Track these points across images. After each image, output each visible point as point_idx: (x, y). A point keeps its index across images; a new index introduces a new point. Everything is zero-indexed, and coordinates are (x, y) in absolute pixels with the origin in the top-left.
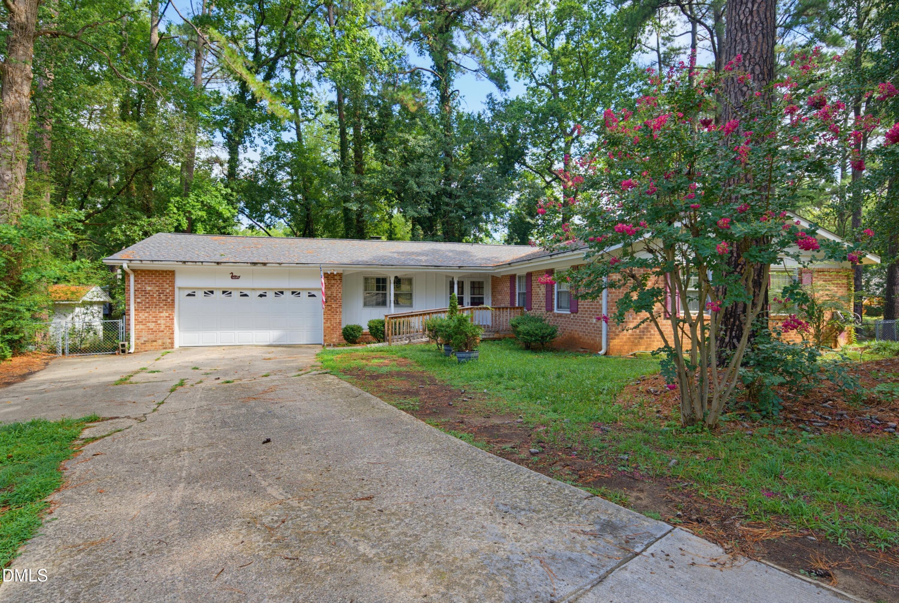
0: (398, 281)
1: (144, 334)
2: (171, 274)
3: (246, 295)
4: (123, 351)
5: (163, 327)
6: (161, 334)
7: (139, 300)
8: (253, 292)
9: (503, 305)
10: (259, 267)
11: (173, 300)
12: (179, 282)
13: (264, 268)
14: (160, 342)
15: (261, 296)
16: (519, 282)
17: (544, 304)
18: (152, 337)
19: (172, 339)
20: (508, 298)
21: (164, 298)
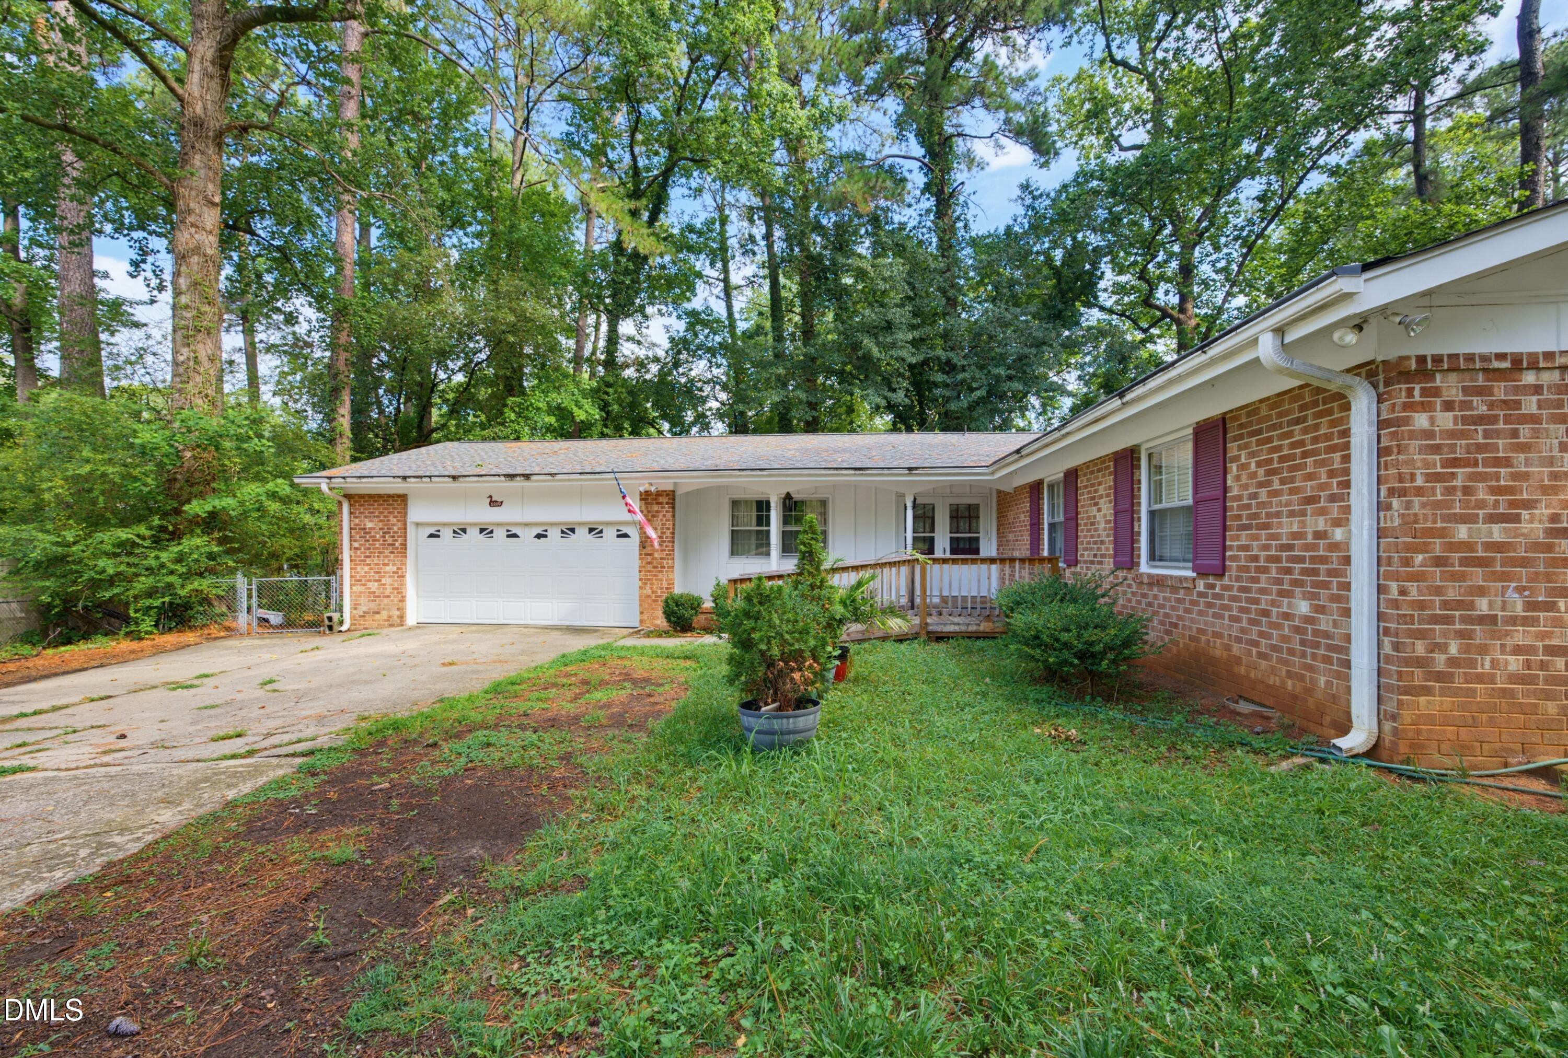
0: (791, 506)
1: (363, 600)
2: (401, 499)
3: (515, 536)
4: (331, 628)
5: (388, 591)
6: (386, 601)
7: (356, 545)
8: (527, 530)
9: (1017, 554)
10: (519, 483)
11: (404, 545)
12: (416, 513)
13: (526, 484)
14: (384, 614)
15: (539, 536)
16: (1052, 496)
17: (1109, 548)
18: (373, 606)
19: (402, 610)
20: (1026, 538)
21: (390, 541)
